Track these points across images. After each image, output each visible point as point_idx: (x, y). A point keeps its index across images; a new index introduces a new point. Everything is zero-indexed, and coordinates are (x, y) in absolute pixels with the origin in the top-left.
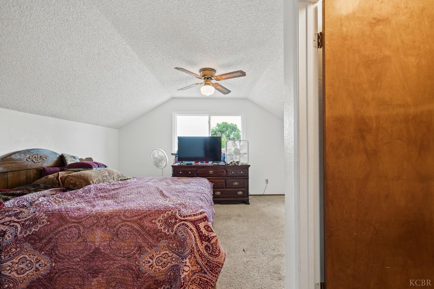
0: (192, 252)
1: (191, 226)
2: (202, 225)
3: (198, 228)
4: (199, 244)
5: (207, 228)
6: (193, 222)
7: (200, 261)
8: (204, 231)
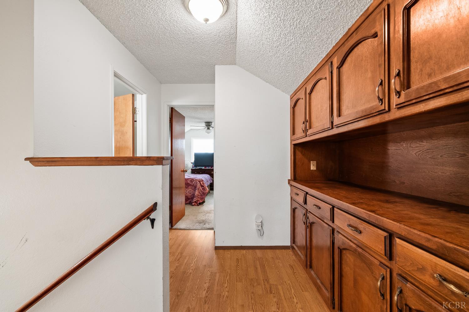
0: (198, 189)
1: (198, 182)
2: (201, 182)
3: (200, 183)
4: (201, 188)
5: (203, 183)
6: (199, 181)
7: (200, 192)
8: (202, 184)
